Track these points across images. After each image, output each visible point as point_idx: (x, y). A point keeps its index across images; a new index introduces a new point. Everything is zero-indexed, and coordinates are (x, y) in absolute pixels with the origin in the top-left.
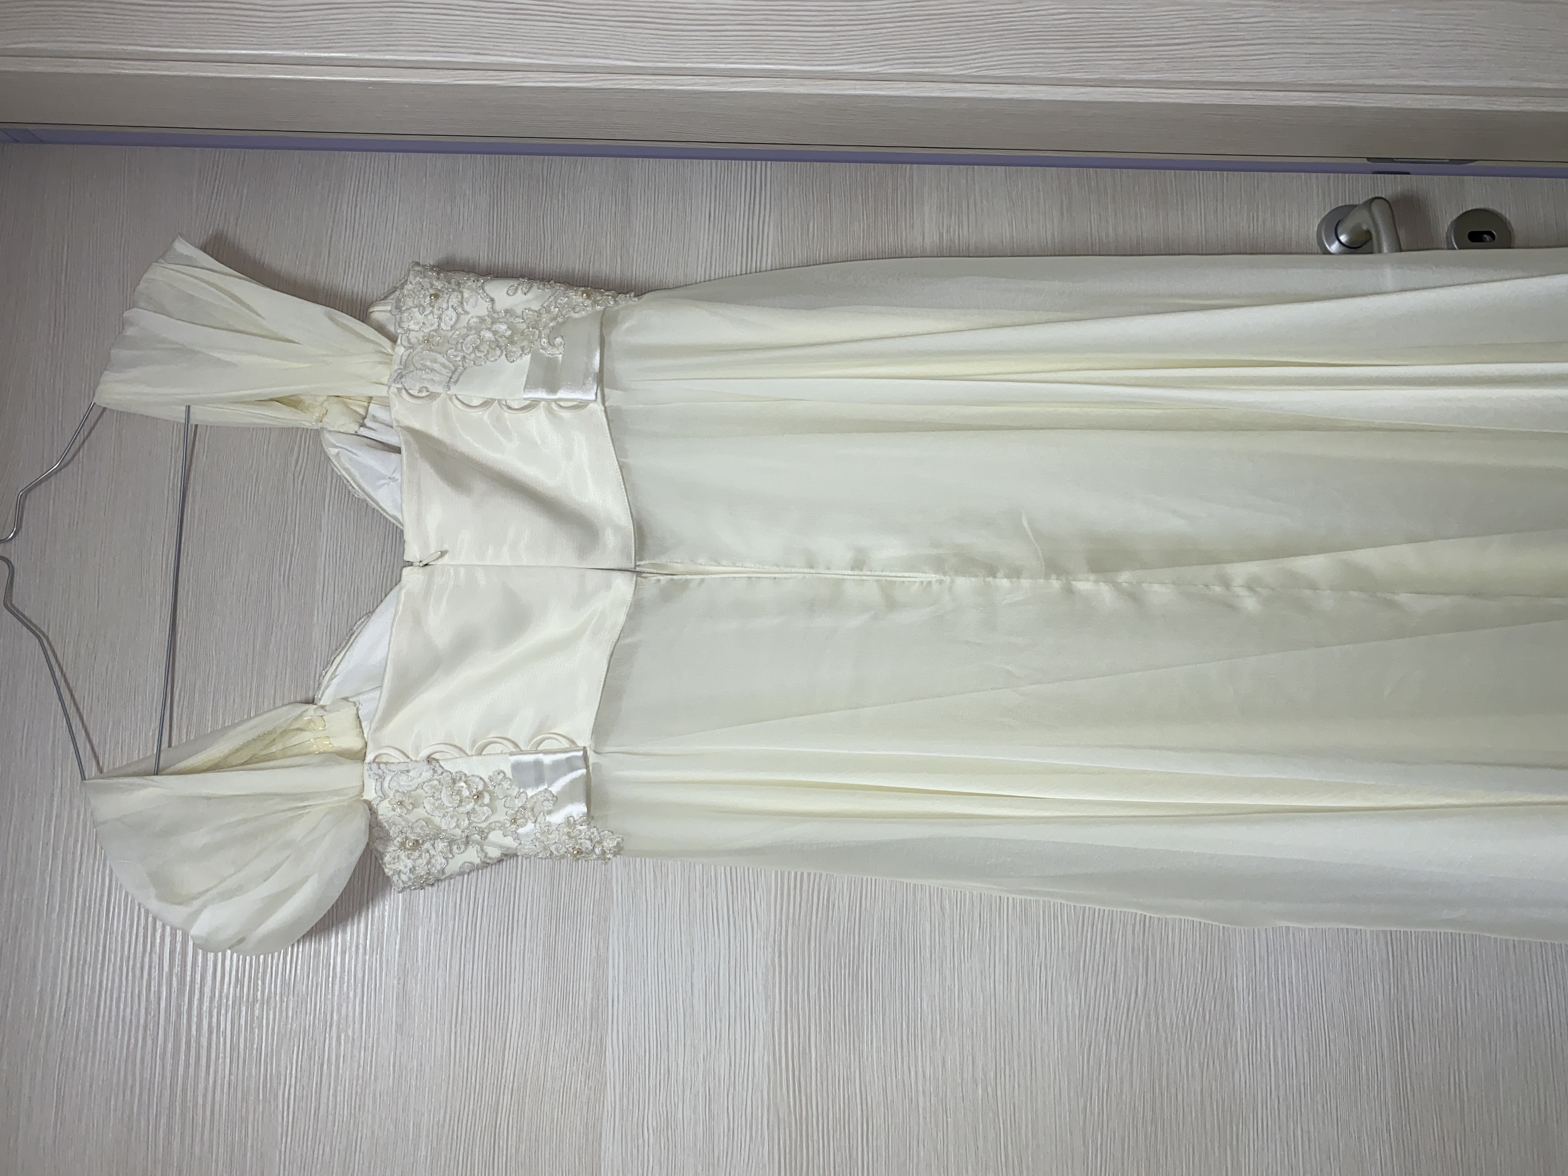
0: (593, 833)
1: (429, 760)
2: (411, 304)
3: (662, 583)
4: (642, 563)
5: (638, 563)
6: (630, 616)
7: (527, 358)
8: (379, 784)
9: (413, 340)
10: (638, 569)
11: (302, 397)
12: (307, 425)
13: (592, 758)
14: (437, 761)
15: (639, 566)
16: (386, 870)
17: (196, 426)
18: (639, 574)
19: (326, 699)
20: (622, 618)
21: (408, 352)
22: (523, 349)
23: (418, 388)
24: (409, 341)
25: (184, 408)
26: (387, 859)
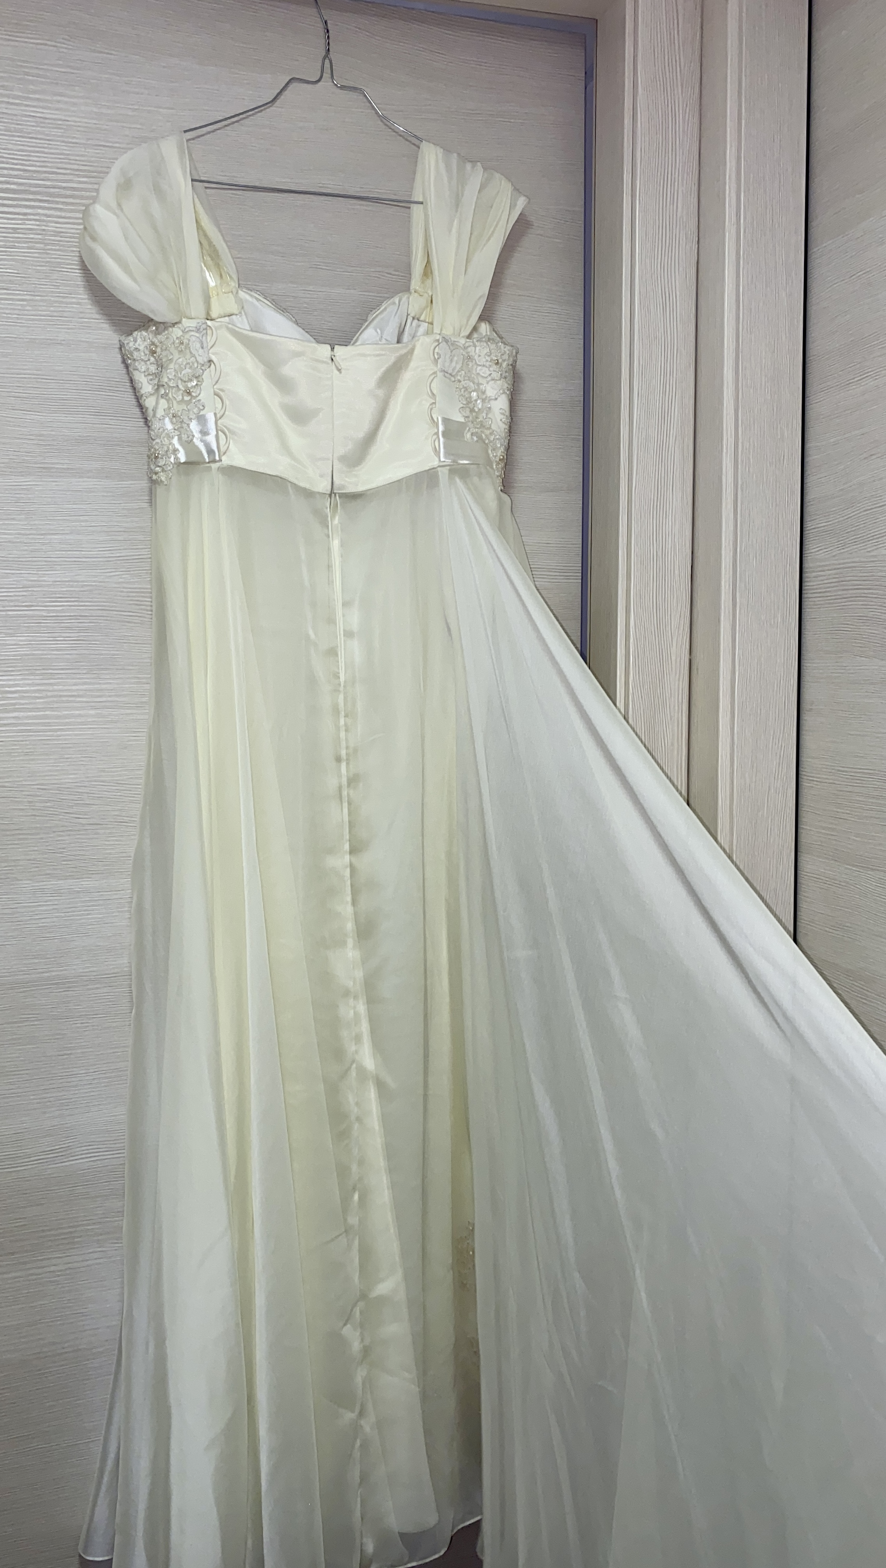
0: (170, 466)
1: (210, 361)
2: (492, 348)
3: (325, 510)
4: (337, 497)
5: (337, 495)
6: (305, 489)
7: (462, 420)
8: (194, 329)
9: (469, 349)
10: (333, 495)
11: (430, 278)
12: (413, 282)
13: (214, 466)
14: (209, 367)
15: (335, 495)
16: (136, 332)
17: (410, 208)
18: (330, 495)
19: (242, 294)
20: (302, 484)
21: (462, 346)
22: (468, 417)
23: (440, 352)
24: (468, 347)
25: (421, 200)
26: (144, 333)
